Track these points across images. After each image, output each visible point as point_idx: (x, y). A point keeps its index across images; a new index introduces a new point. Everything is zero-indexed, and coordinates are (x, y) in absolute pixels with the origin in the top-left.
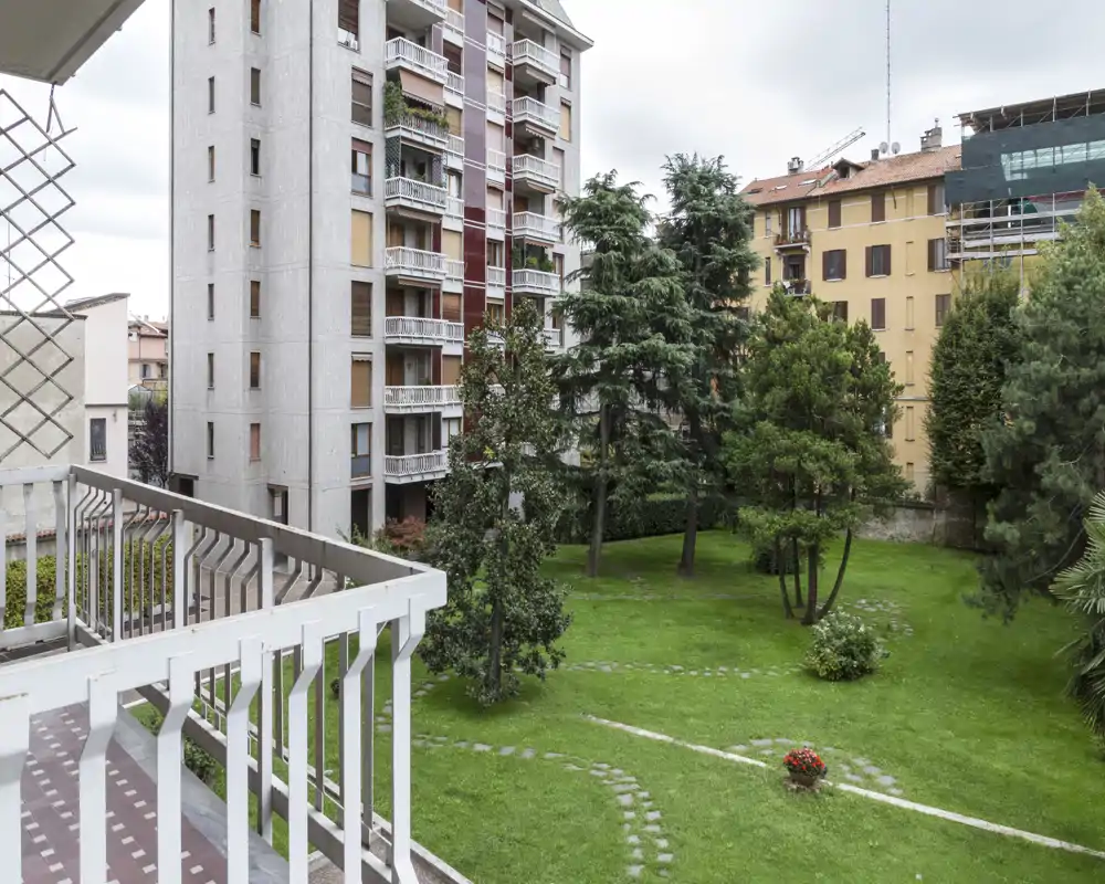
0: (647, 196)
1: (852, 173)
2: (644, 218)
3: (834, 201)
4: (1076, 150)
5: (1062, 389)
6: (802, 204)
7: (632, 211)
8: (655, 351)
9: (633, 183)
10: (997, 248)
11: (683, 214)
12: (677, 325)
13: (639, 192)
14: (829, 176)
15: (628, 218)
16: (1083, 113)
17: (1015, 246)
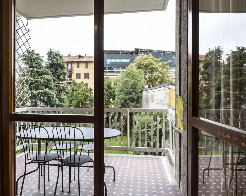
0: (43, 56)
1: (81, 58)
2: (43, 61)
3: (78, 63)
4: (114, 60)
5: (125, 99)
6: (71, 63)
7: (40, 59)
8: (46, 92)
9: (40, 53)
10: (107, 75)
11: (50, 62)
12: (51, 86)
13: (41, 55)
14: (77, 58)
15: (39, 61)
16: (120, 54)
17: (110, 75)
